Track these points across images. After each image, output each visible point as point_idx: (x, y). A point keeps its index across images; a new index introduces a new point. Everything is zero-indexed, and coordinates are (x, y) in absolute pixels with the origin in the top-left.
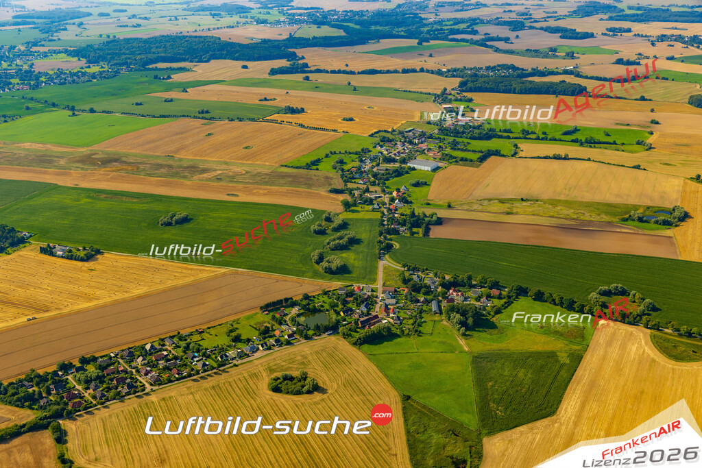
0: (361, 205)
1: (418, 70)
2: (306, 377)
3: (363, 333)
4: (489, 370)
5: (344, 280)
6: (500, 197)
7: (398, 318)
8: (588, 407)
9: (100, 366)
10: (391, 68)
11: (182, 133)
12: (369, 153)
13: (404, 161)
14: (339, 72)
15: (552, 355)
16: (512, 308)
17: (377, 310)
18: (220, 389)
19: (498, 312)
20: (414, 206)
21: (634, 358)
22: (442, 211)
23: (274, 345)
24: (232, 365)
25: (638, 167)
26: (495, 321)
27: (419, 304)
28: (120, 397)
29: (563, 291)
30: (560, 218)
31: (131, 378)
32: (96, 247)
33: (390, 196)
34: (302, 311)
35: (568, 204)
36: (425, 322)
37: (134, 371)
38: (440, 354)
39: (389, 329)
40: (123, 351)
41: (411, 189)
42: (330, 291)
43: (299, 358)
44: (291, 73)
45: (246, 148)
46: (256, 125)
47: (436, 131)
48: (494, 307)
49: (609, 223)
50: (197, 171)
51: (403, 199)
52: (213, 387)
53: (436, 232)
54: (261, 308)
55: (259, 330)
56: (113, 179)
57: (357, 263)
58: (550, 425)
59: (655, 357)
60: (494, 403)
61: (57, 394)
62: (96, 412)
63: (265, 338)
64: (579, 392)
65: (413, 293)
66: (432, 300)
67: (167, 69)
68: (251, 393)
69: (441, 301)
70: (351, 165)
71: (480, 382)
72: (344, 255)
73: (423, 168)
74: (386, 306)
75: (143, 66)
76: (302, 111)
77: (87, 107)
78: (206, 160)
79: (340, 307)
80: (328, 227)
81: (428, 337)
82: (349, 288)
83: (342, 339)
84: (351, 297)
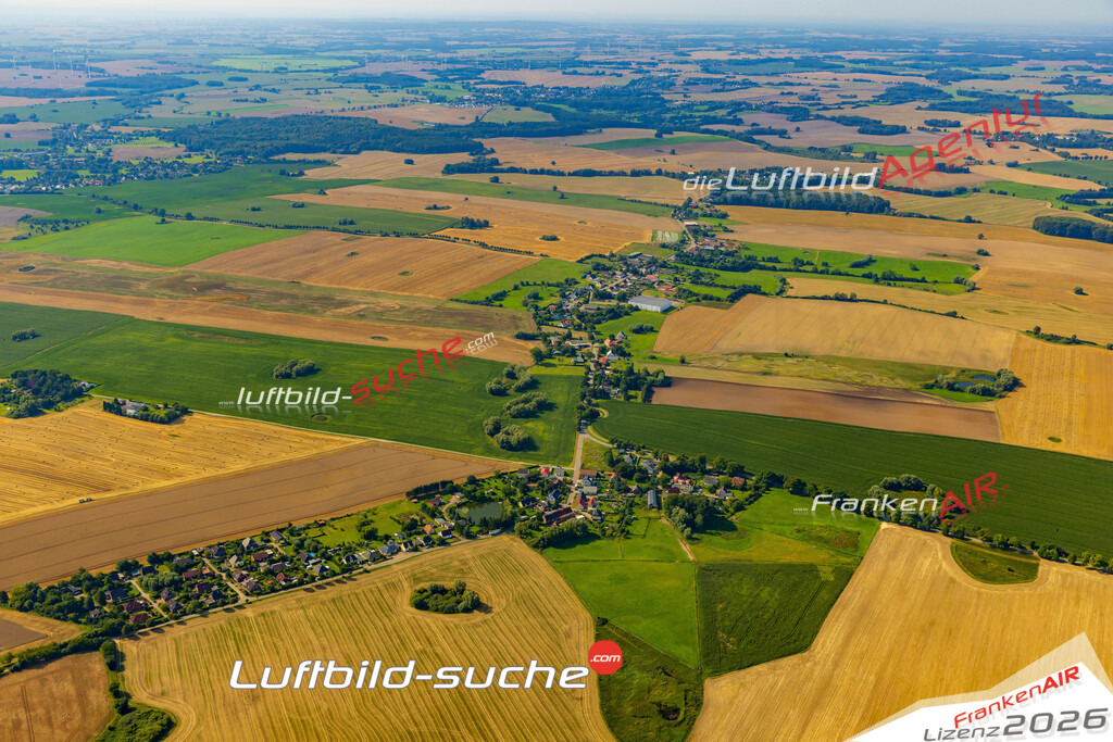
0: (558, 357)
1: (654, 171)
2: (463, 590)
3: (546, 531)
4: (722, 586)
5: (526, 459)
6: (756, 351)
7: (599, 513)
8: (854, 641)
9: (177, 567)
10: (616, 169)
11: (314, 251)
12: (576, 286)
13: (623, 298)
14: (542, 172)
15: (811, 570)
16: (758, 504)
17: (571, 500)
18: (343, 602)
19: (740, 508)
20: (633, 360)
21: (926, 577)
22: (672, 367)
23: (422, 545)
24: (361, 570)
25: (953, 315)
26: (733, 521)
27: (629, 494)
28: (202, 610)
30: (838, 382)
31: (220, 585)
32: (183, 404)
33: (601, 345)
34: (465, 500)
35: (850, 362)
36: (636, 519)
37: (224, 575)
38: (653, 564)
39: (584, 527)
40: (210, 547)
41: (632, 336)
42: (506, 474)
43: (456, 563)
44: (475, 172)
45: (403, 274)
46: (419, 243)
47: (673, 258)
48: (734, 501)
49: (907, 391)
50: (333, 304)
51: (617, 350)
52: (333, 600)
53: (662, 397)
54: (408, 494)
55: (403, 524)
56: (213, 312)
57: (547, 437)
58: (799, 665)
59: (956, 577)
60: (723, 632)
61: (115, 603)
62: (166, 629)
63: (410, 535)
64: (844, 620)
65: (622, 479)
66: (648, 489)
67: (300, 161)
68: (386, 610)
69: (661, 491)
70: (549, 301)
71: (707, 603)
72: (530, 425)
73: (649, 308)
74: (583, 495)
75: (265, 157)
76: (486, 224)
77: (183, 212)
78: (345, 290)
79: (519, 495)
80: (510, 386)
81: (639, 540)
82: (533, 470)
83: (519, 539)
84: (535, 482)
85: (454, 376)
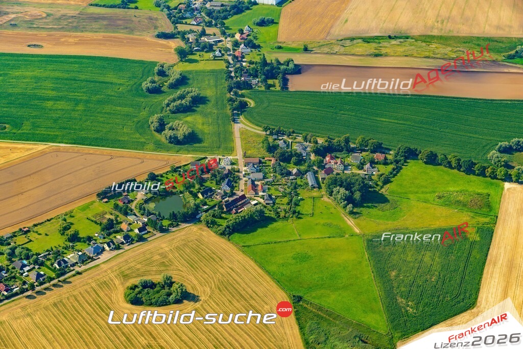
0: (198, 53)
2: (172, 283)
3: (232, 218)
4: (390, 256)
5: (195, 151)
6: (363, 35)
7: (270, 196)
16: (401, 176)
17: (242, 188)
18: (64, 305)
19: (387, 181)
20: (263, 51)
22: (298, 56)
23: (122, 243)
24: (73, 272)
26: (384, 193)
27: (291, 177)
29: (457, 150)
30: (437, 58)
33: (233, 39)
34: (149, 195)
35: (444, 40)
36: (302, 199)
38: (327, 240)
39: (261, 212)
41: (257, 29)
42: (180, 167)
43: (157, 257)
48: (381, 175)
51: (249, 43)
52: (55, 305)
53: (297, 83)
54: (99, 195)
55: (101, 224)
57: (207, 129)
60: (402, 298)
63: (109, 234)
65: (282, 163)
66: (306, 172)
69: (317, 171)
71: (381, 272)
72: (189, 119)
73: (266, 2)
74: (253, 182)
79: (197, 186)
80: (162, 83)
81: (309, 219)
82: (202, 162)
83: (206, 228)
84: (208, 172)
85: (110, 77)
